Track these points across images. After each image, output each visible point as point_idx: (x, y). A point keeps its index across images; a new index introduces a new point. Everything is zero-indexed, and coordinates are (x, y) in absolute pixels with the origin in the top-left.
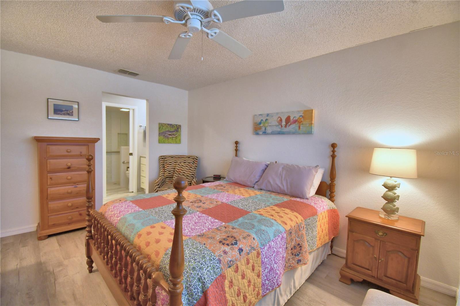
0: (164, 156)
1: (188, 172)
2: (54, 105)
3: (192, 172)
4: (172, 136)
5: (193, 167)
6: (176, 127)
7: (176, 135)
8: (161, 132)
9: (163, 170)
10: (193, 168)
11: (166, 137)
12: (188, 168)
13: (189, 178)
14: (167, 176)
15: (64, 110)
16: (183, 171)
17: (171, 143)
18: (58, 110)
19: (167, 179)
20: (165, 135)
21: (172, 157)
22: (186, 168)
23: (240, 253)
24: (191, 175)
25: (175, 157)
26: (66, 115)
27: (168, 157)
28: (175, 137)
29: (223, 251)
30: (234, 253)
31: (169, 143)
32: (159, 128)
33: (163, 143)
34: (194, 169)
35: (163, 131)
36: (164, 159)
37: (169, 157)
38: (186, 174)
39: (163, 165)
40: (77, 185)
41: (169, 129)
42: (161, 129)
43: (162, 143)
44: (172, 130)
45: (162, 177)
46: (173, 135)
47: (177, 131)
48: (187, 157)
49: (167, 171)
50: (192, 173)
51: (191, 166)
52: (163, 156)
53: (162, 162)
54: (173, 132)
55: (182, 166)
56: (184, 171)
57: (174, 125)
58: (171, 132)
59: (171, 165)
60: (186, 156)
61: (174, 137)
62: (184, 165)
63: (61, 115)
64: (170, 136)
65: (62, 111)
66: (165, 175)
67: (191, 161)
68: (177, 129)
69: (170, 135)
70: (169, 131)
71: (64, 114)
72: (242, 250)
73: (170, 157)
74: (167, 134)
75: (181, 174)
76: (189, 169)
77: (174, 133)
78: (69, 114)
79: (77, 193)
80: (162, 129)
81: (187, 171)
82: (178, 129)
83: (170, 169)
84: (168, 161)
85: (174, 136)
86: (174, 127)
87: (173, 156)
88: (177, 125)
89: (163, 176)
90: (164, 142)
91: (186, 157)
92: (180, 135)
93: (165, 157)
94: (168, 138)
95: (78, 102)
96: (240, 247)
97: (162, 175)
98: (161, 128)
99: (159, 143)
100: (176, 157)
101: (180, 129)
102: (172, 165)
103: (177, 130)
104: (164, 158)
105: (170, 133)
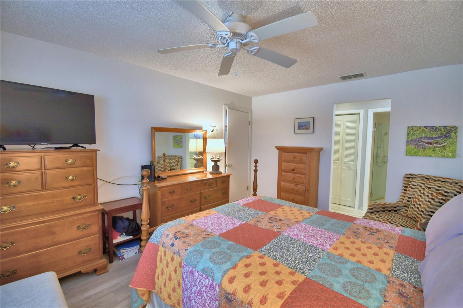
0: (412, 175)
1: (425, 206)
2: (299, 123)
3: (432, 206)
4: (435, 145)
5: (436, 200)
6: (443, 130)
7: (445, 144)
8: (410, 139)
9: (404, 195)
10: (436, 202)
11: (420, 147)
12: (427, 199)
13: (423, 215)
14: (406, 205)
15: (304, 125)
16: (419, 201)
17: (431, 156)
18: (300, 127)
19: (404, 209)
20: (419, 144)
21: (426, 178)
22: (425, 199)
23: (171, 245)
24: (428, 212)
25: (432, 179)
26: (305, 129)
27: (420, 177)
28: (441, 147)
29: (168, 234)
30: (169, 241)
31: (427, 156)
32: (408, 134)
33: (413, 155)
34: (438, 204)
35: (414, 137)
36: (410, 178)
37: (422, 177)
38: (421, 208)
39: (405, 187)
40: (298, 185)
41: (428, 134)
42: (410, 136)
43: (410, 155)
44: (434, 136)
45: (399, 204)
46: (437, 143)
47: (446, 137)
48: (453, 182)
49: (407, 196)
50: (431, 208)
51: (434, 197)
52: (410, 175)
53: (406, 182)
54: (436, 138)
55: (423, 193)
56: (421, 203)
57: (440, 127)
58: (432, 138)
59: (413, 188)
60: (453, 180)
61: (437, 147)
62: (426, 194)
63: (302, 129)
64: (429, 145)
65: (302, 126)
66: (403, 202)
67: (452, 189)
68: (447, 133)
69: (428, 143)
70: (428, 138)
71: (304, 129)
72: (173, 246)
73: (424, 177)
74: (423, 142)
75: (417, 206)
76: (429, 202)
77: (439, 140)
78: (307, 129)
79: (297, 191)
80: (413, 135)
81: (424, 204)
82: (449, 133)
83: (411, 195)
84: (412, 183)
85: (437, 145)
86: (441, 130)
87: (429, 176)
88: (446, 126)
89: (401, 203)
90: (415, 154)
91: (451, 181)
92: (454, 144)
93: (414, 176)
94: (424, 148)
95: (314, 118)
96: (175, 243)
97: (400, 201)
98: (411, 133)
99: (406, 155)
100: (434, 178)
101: (455, 133)
102: (415, 190)
103: (447, 135)
104: (412, 178)
105: (430, 141)
